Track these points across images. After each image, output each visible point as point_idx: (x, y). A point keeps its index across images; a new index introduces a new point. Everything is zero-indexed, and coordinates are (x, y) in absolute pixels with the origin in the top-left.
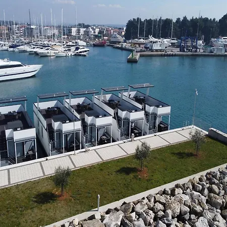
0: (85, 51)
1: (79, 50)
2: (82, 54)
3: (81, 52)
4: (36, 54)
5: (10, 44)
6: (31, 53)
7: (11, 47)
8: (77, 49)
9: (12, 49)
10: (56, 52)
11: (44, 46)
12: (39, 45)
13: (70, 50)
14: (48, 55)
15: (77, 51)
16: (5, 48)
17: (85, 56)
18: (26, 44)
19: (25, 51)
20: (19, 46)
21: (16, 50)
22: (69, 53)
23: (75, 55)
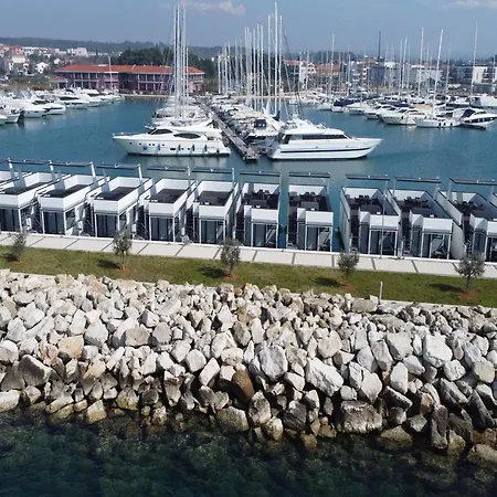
0: (487, 119)
1: (473, 117)
2: (479, 124)
3: (476, 121)
4: (380, 119)
5: (337, 99)
6: (371, 118)
7: (337, 104)
8: (468, 113)
9: (338, 108)
10: (419, 116)
11: (399, 105)
12: (390, 103)
13: (450, 115)
14: (403, 122)
15: (467, 119)
16: (327, 105)
17: (482, 128)
18: (365, 99)
19: (360, 113)
20: (352, 102)
21: (346, 109)
22: (448, 122)
23: (461, 126)
